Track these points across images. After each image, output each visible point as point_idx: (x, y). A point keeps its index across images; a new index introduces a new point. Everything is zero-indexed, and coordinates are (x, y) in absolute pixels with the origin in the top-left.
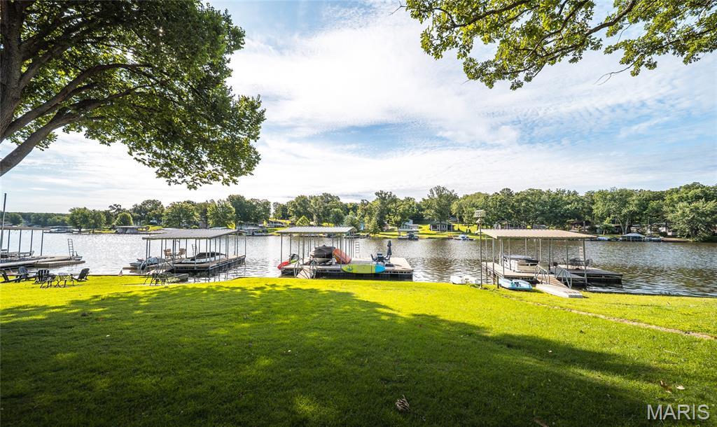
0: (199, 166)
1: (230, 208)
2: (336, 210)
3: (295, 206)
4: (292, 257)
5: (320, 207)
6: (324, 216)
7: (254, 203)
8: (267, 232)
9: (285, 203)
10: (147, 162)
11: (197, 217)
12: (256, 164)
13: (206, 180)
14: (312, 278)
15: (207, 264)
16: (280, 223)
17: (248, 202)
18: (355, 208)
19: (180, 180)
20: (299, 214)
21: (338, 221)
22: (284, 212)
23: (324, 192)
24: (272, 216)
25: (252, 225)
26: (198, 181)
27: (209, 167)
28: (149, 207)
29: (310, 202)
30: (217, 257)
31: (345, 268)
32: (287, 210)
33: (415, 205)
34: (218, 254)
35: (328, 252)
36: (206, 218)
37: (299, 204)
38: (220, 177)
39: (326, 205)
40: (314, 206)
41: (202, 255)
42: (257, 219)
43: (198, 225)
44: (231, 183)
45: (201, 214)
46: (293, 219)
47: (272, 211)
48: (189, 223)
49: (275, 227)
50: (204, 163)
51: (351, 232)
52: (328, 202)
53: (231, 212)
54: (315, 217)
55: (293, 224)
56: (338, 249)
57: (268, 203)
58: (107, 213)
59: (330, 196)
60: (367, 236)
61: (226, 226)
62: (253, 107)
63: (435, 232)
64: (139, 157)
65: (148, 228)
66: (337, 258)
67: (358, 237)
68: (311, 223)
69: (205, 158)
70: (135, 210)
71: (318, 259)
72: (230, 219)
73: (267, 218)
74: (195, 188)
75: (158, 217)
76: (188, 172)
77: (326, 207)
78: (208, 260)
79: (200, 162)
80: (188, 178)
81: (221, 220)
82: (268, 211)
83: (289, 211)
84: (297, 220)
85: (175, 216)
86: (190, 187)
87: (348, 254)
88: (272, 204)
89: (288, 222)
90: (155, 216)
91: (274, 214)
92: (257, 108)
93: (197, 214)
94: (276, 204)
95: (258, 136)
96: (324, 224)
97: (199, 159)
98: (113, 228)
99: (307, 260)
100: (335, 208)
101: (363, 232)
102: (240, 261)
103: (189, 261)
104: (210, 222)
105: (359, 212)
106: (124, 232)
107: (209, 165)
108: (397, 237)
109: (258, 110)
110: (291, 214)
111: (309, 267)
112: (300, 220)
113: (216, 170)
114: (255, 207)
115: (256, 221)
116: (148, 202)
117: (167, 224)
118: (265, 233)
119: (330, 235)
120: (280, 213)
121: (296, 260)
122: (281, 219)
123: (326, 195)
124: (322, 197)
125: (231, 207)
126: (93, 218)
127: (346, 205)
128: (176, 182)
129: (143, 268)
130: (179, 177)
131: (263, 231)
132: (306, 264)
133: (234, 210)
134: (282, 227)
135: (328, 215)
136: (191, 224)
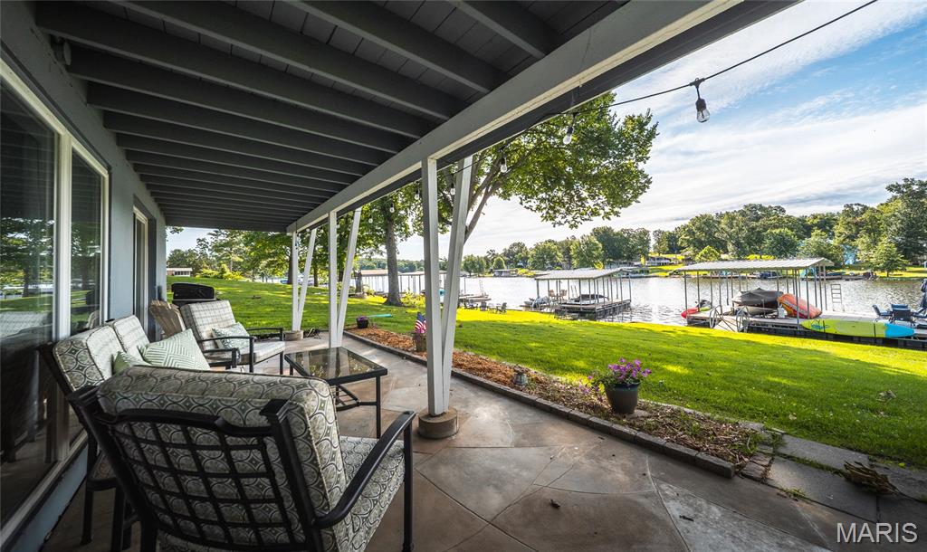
0: (580, 204)
1: (595, 244)
2: (777, 231)
3: (691, 233)
4: (702, 303)
5: (741, 230)
6: (750, 244)
7: (626, 235)
8: (648, 272)
9: (672, 230)
10: (534, 209)
11: (560, 258)
12: (646, 190)
13: (587, 217)
14: (742, 331)
15: (593, 306)
16: (665, 259)
17: (618, 234)
18: (826, 224)
19: (563, 221)
20: (699, 245)
21: (784, 248)
22: (672, 243)
23: (747, 203)
24: (652, 250)
25: (625, 263)
26: (579, 219)
27: (590, 203)
28: (516, 249)
29: (719, 223)
30: (601, 300)
31: (806, 323)
32: (676, 240)
34: (601, 297)
35: (770, 299)
36: (570, 258)
37: (698, 229)
38: (601, 212)
39: (754, 224)
40: (728, 229)
41: (585, 297)
42: (631, 256)
43: (561, 266)
44: (612, 217)
45: (563, 253)
46: (689, 252)
47: (653, 242)
48: (552, 264)
49: (659, 264)
50: (585, 199)
51: (818, 268)
52: (757, 219)
53: (597, 249)
54: (730, 247)
55: (689, 260)
56: (788, 295)
57: (646, 233)
58: (486, 258)
59: (761, 208)
60: (867, 276)
61: (593, 266)
62: (641, 125)
64: (527, 205)
65: (516, 271)
66: (788, 308)
67: (840, 277)
68: (723, 256)
69: (585, 194)
70: (505, 254)
71: (749, 308)
72: (597, 258)
73: (645, 254)
74: (576, 227)
75: (525, 259)
76: (569, 211)
77: (753, 229)
78: (592, 302)
79: (581, 199)
80: (569, 218)
81: (586, 260)
82: (646, 243)
83: (680, 240)
84: (697, 253)
85: (539, 258)
86: (571, 226)
87: (812, 302)
88: (651, 234)
89: (680, 257)
90: (522, 259)
91: (655, 247)
92: (646, 123)
93: (560, 254)
94: (658, 233)
95: (648, 156)
96: (752, 257)
97: (579, 197)
98: (491, 271)
99: (727, 309)
100: (776, 227)
101: (851, 267)
102: (625, 306)
103: (573, 302)
104: (575, 262)
105: (838, 229)
106: (500, 275)
107: (589, 200)
109: (649, 127)
110: (685, 244)
111: (735, 318)
112: (702, 252)
113: (598, 205)
114: (627, 240)
115: (629, 258)
116: (514, 245)
117: (533, 266)
118: (644, 273)
119: (766, 275)
120: (665, 245)
121: (707, 307)
122: (668, 253)
123: (752, 208)
124: (743, 213)
125: (597, 242)
126: (478, 263)
127: (802, 220)
128: (560, 224)
129: (535, 307)
130: (562, 218)
131: (642, 271)
132: (727, 314)
133: (600, 245)
134: (671, 264)
135: (760, 240)
136: (555, 265)
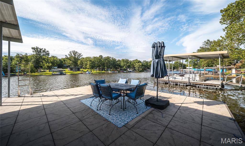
33: (58, 60)
63: (72, 72)
67: (15, 75)
108: (51, 74)
